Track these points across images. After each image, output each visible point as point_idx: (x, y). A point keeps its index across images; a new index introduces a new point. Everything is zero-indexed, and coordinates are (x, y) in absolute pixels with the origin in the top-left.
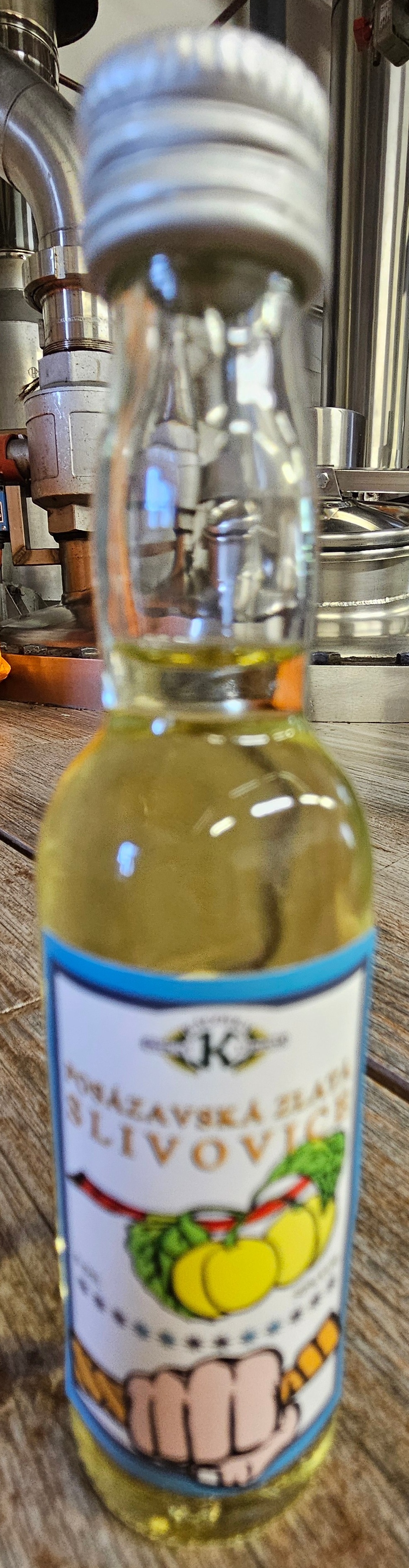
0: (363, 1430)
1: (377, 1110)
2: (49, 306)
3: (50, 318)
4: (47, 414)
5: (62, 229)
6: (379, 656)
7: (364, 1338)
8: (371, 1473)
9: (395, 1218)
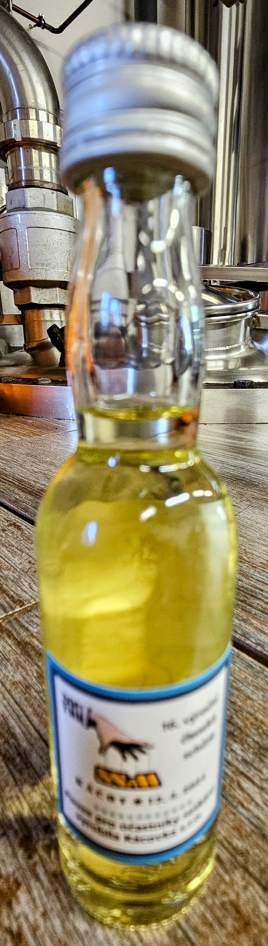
0: (247, 861)
1: (240, 667)
2: (11, 159)
3: (12, 167)
4: (12, 228)
5: (19, 108)
6: (223, 383)
7: (243, 806)
8: (253, 886)
9: (255, 732)
